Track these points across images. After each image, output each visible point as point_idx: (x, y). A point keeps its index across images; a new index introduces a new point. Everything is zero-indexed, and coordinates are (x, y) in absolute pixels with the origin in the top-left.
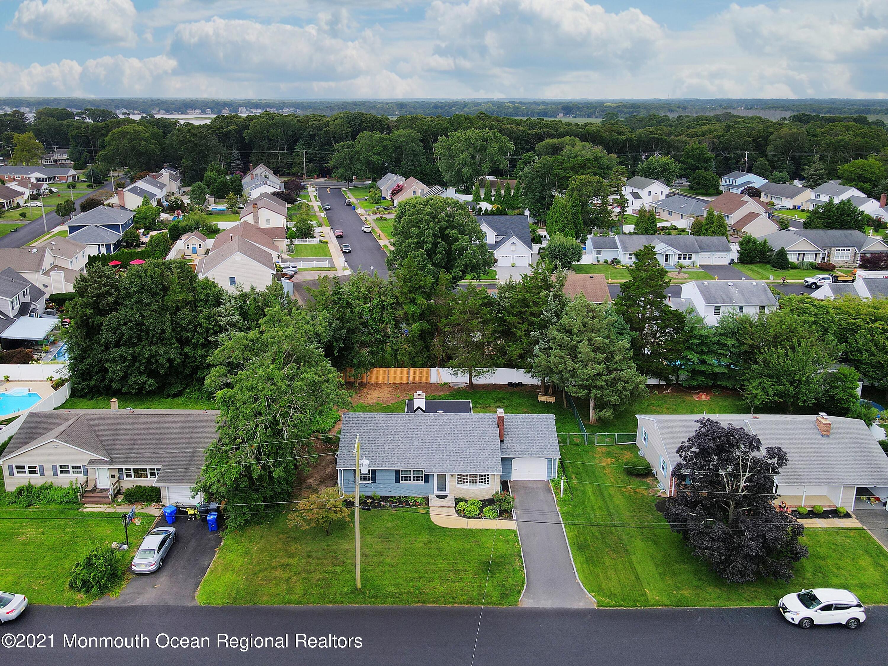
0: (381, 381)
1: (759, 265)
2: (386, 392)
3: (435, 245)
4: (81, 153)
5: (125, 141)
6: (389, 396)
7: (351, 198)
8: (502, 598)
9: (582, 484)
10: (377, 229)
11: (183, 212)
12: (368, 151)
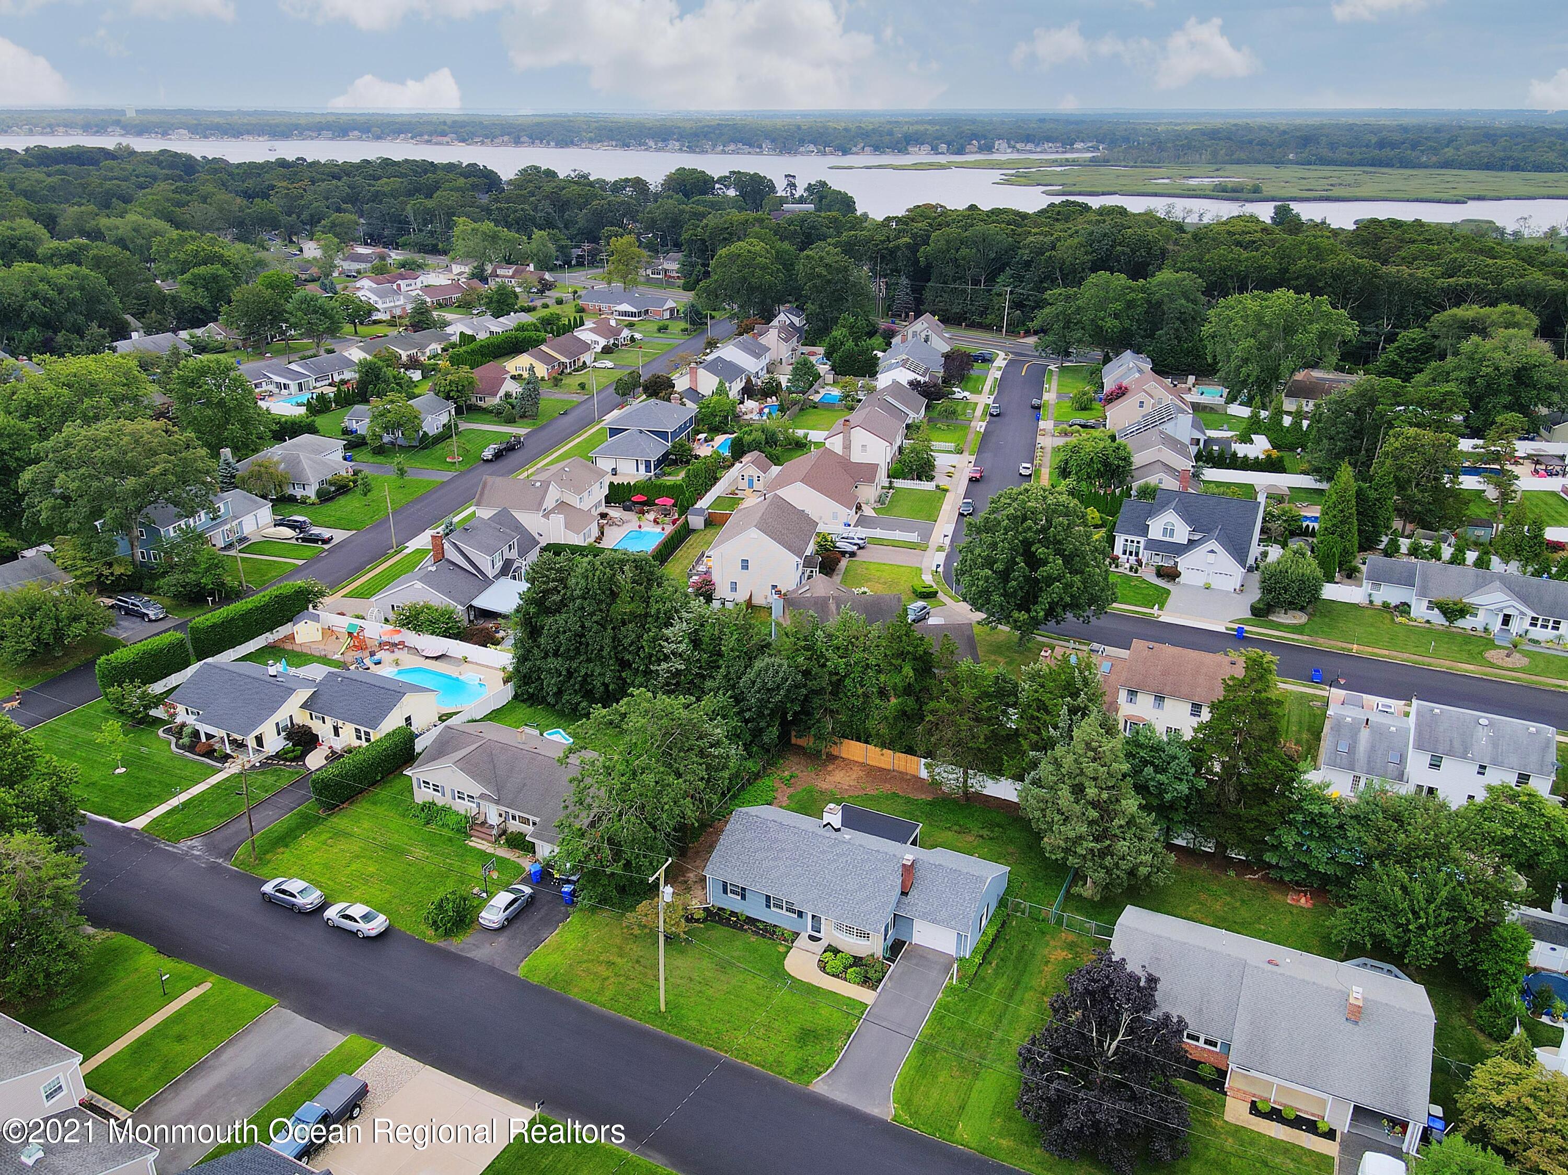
0: (856, 759)
2: (851, 776)
3: (1012, 563)
4: (693, 265)
5: (734, 269)
6: (851, 782)
7: (1049, 396)
8: (796, 1073)
9: (997, 974)
10: (1045, 471)
11: (778, 398)
12: (1098, 309)
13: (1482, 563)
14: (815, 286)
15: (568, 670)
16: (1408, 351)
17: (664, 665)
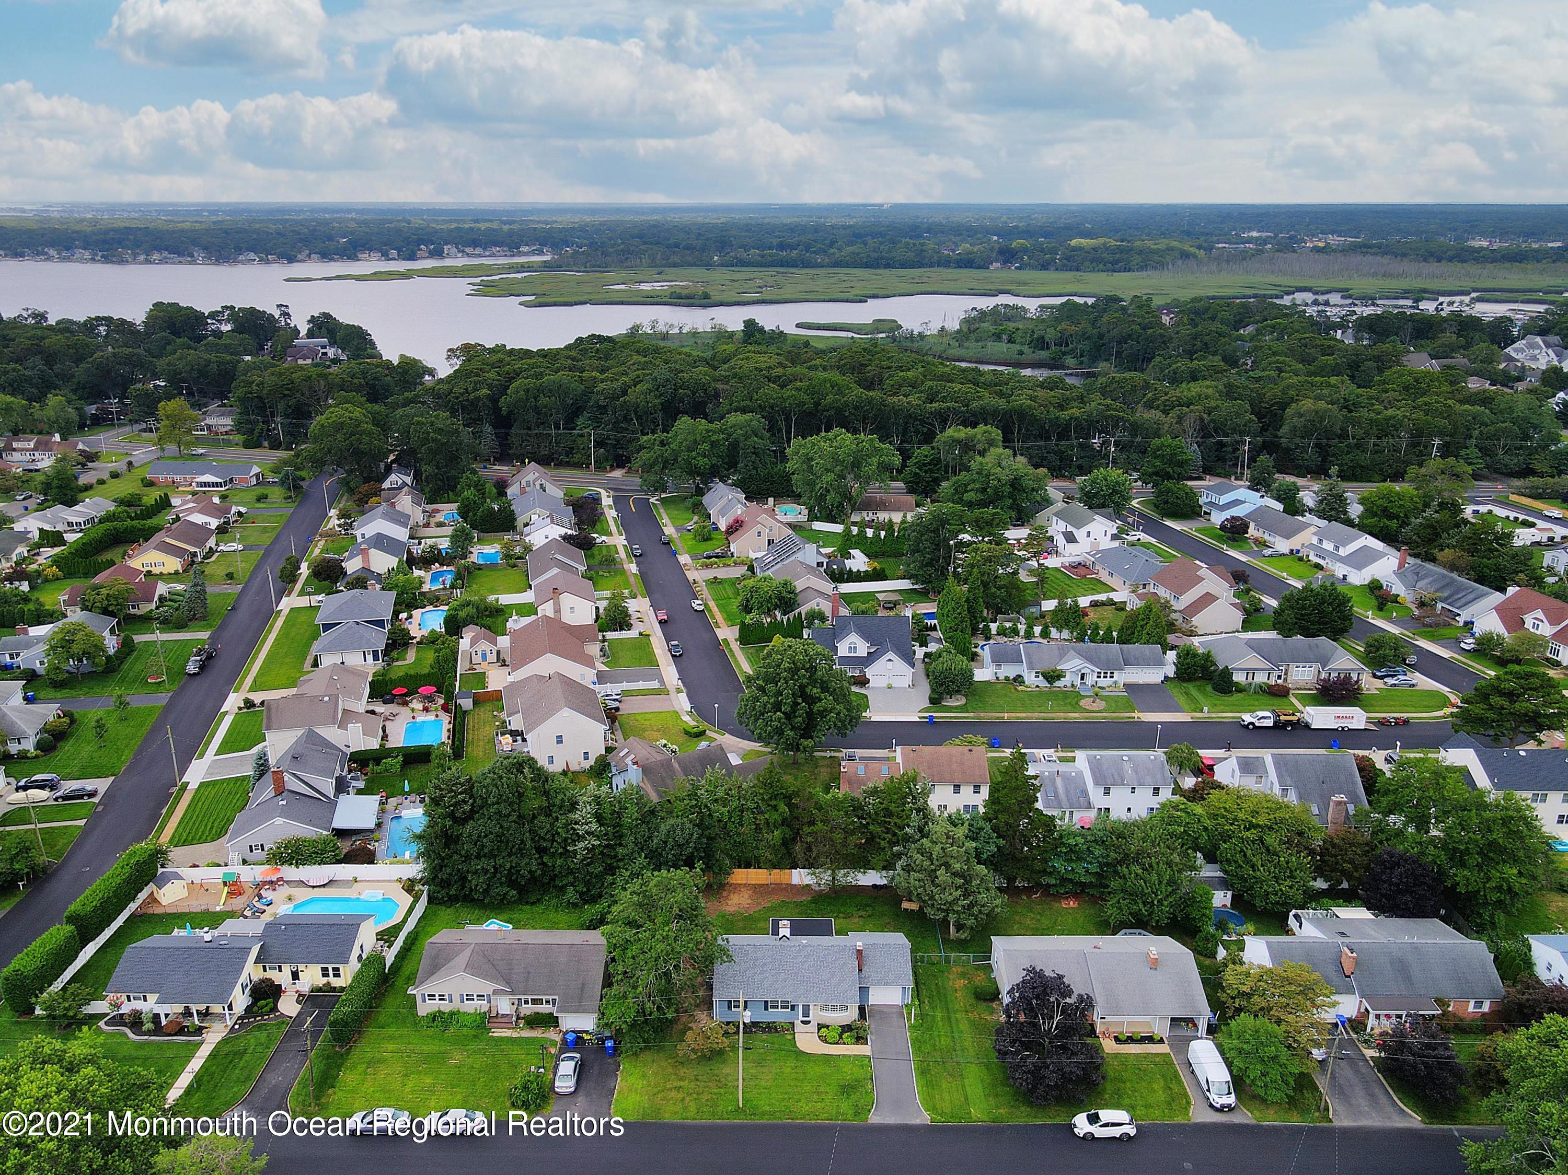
0: (739, 882)
1: (1198, 683)
2: (746, 896)
4: (252, 423)
6: (750, 902)
7: (669, 530)
8: (855, 1116)
9: (933, 1008)
10: (712, 604)
11: (442, 565)
12: (690, 450)
13: (1045, 634)
14: (430, 449)
15: (494, 867)
16: (925, 465)
17: (582, 845)
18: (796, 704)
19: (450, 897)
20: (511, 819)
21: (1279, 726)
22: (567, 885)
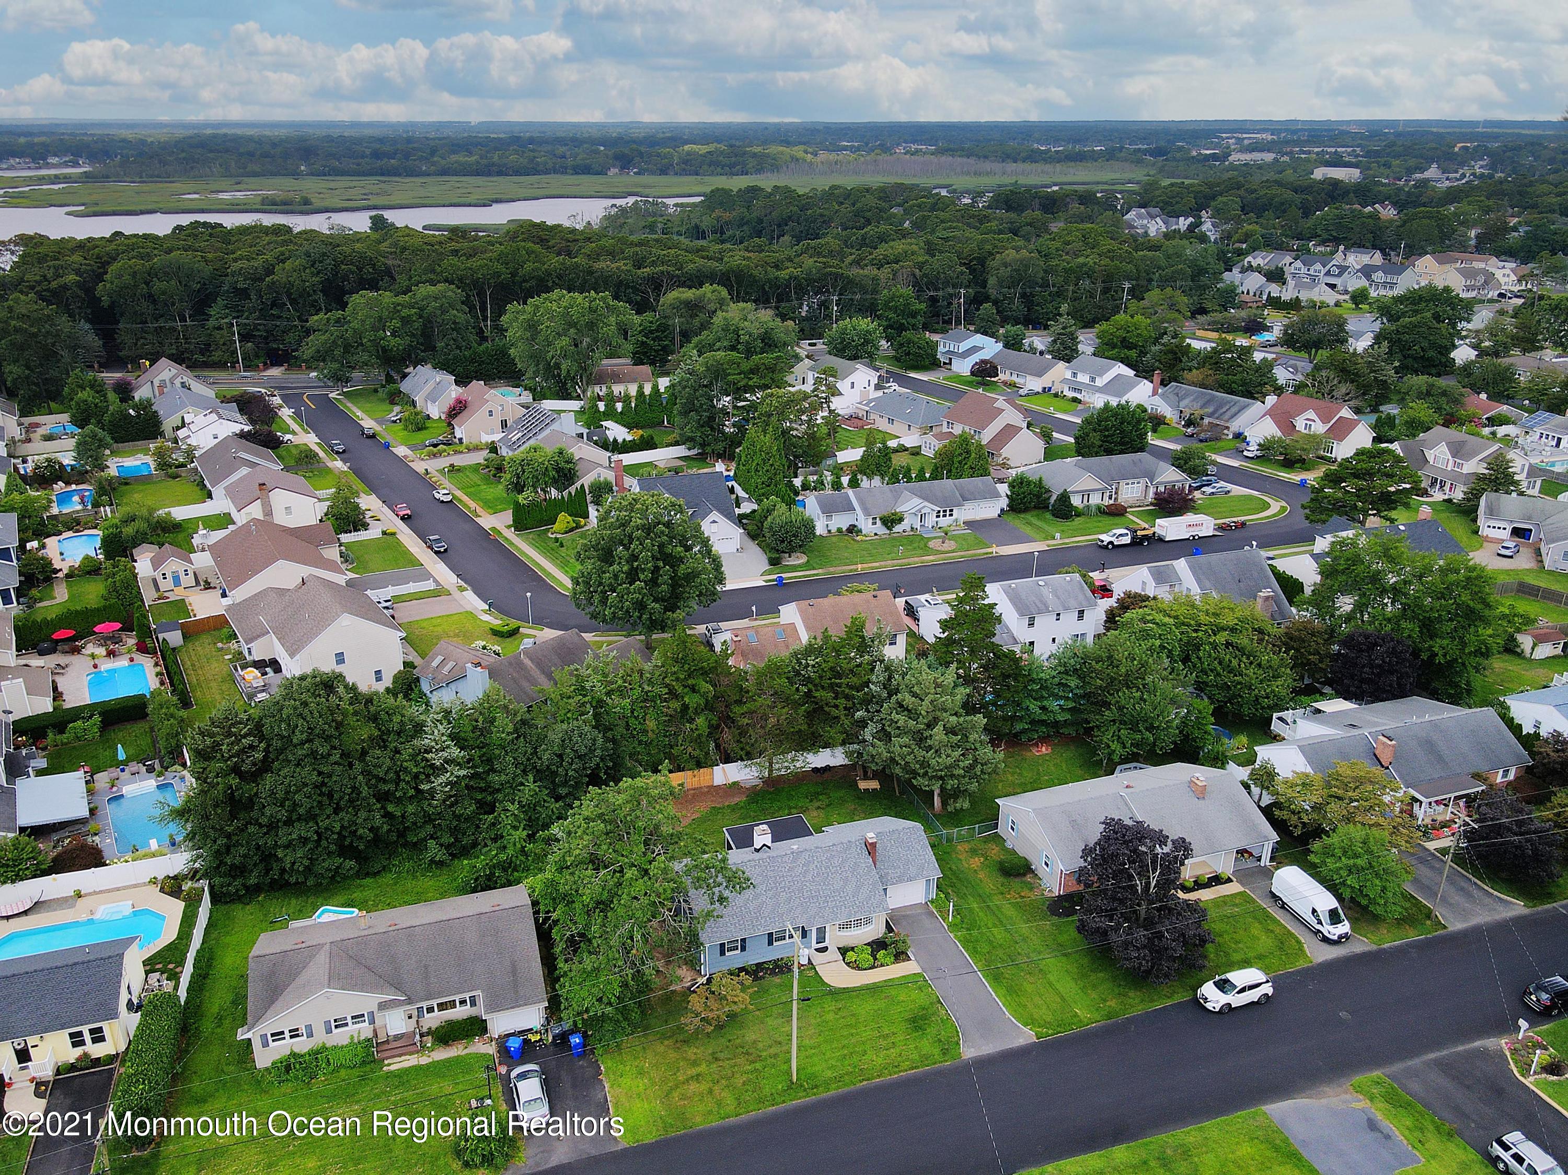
1: (1035, 512)
7: (368, 424)
9: (963, 898)
10: (459, 493)
11: (68, 483)
12: (374, 329)
13: (854, 484)
15: (316, 832)
16: (651, 332)
18: (656, 569)
19: (247, 888)
20: (333, 759)
21: (1137, 542)
22: (425, 840)
